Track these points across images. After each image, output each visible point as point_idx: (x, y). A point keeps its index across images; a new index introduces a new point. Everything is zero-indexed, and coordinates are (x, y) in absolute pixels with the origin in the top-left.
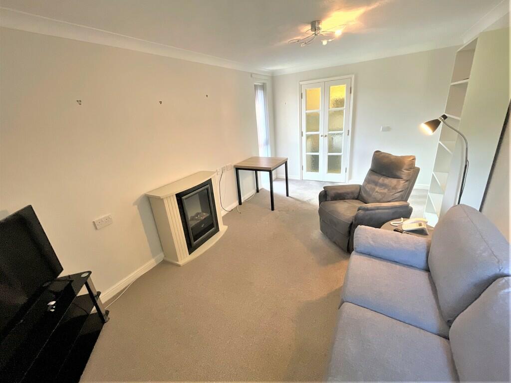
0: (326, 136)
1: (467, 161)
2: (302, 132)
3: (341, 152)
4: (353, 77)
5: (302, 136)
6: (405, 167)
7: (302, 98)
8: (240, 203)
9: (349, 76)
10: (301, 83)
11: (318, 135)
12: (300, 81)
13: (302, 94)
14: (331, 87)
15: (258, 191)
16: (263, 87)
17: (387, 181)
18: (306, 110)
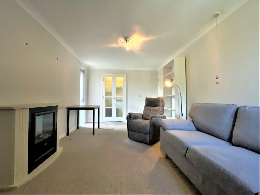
0: (115, 98)
1: (181, 96)
2: (103, 96)
3: (122, 106)
4: (126, 75)
5: (103, 98)
6: (161, 101)
7: (103, 80)
8: (68, 134)
9: (124, 74)
10: (103, 74)
11: (111, 98)
12: (103, 73)
13: (103, 79)
14: (117, 78)
15: (78, 128)
16: (83, 71)
17: (155, 108)
18: (105, 86)
